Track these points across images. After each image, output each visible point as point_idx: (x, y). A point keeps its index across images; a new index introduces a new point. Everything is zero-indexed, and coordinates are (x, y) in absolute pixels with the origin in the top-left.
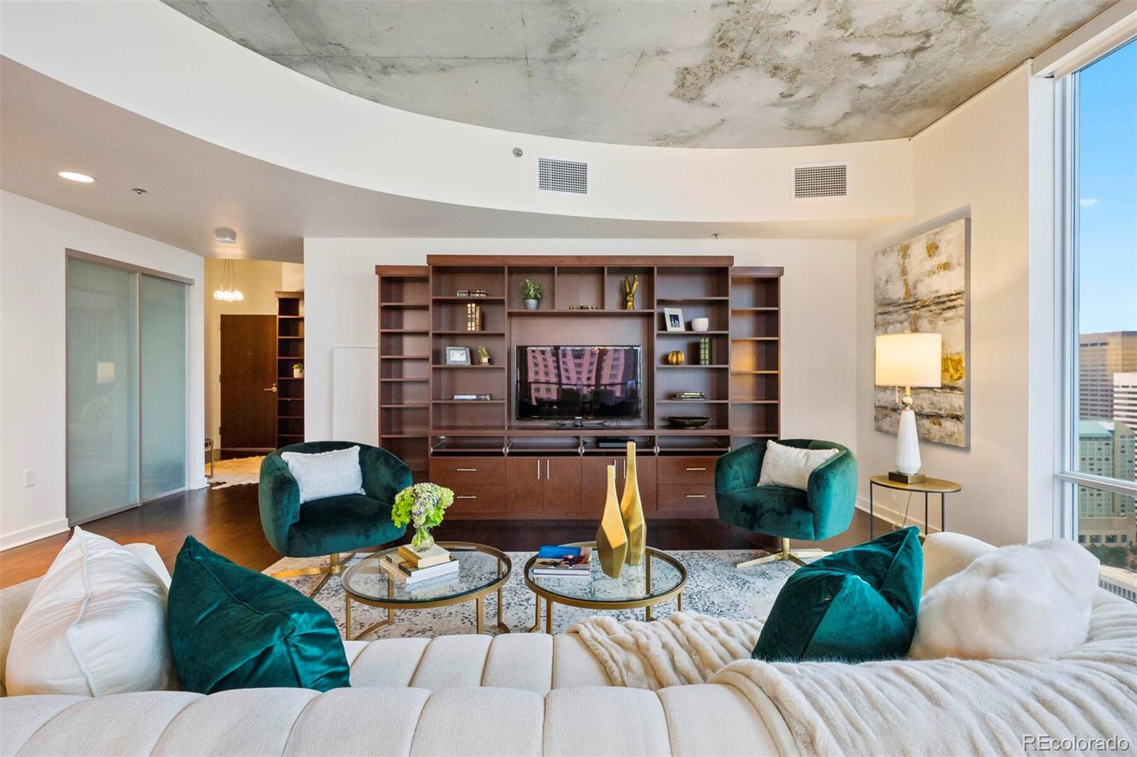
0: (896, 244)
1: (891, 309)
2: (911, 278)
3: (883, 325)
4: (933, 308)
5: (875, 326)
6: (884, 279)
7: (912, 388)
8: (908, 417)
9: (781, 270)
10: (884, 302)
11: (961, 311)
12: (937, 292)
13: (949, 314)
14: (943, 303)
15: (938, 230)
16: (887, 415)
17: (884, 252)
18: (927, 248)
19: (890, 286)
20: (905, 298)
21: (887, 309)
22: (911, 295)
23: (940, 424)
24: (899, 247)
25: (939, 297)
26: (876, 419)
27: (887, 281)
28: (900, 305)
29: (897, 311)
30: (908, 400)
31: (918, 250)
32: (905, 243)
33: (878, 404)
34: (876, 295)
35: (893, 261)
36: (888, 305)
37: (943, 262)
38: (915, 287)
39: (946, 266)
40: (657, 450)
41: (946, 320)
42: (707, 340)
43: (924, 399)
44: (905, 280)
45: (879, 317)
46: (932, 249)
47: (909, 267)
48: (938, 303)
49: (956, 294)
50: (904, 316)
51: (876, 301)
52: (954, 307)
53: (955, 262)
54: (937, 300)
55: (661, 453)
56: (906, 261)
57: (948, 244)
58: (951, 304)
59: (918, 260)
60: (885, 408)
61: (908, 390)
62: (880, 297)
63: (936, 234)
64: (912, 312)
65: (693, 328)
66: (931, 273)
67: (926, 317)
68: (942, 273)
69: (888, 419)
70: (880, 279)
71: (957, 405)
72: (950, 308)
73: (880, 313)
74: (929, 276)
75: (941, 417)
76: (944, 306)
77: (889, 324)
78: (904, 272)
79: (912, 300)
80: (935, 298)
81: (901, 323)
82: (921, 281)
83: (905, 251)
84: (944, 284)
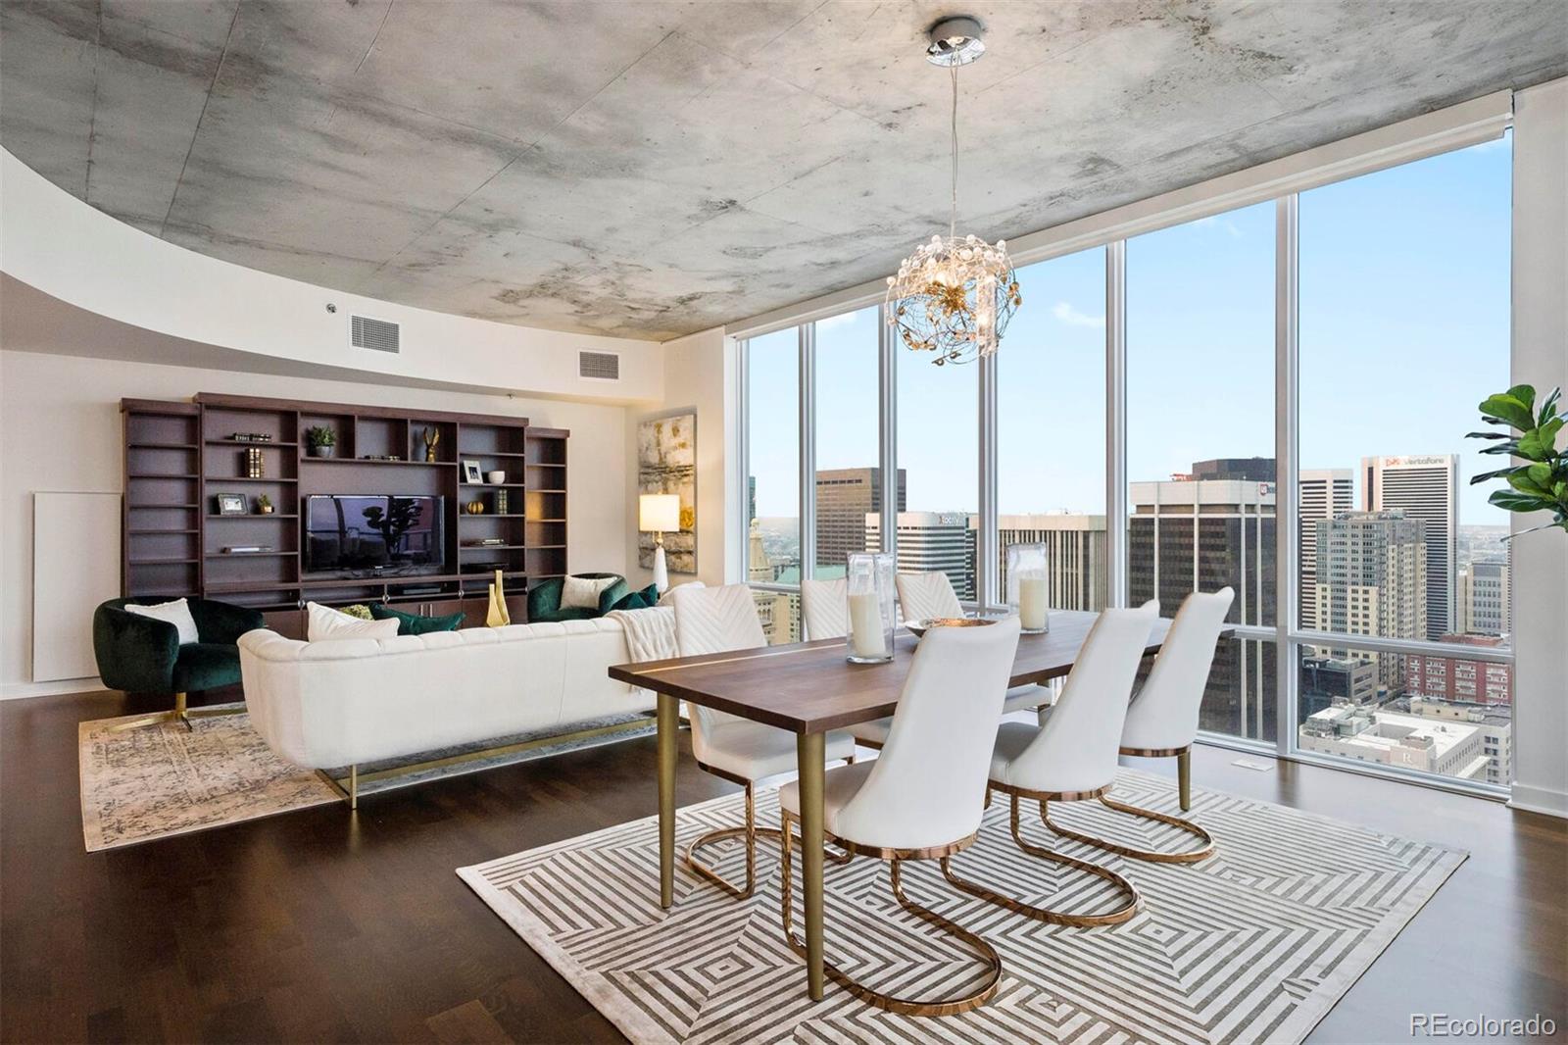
0: (653, 421)
1: (650, 471)
2: (663, 449)
3: (645, 484)
4: (676, 474)
5: (640, 484)
6: (645, 445)
7: (663, 533)
8: (660, 553)
9: (567, 433)
10: (645, 464)
11: (692, 478)
12: (678, 462)
13: (685, 479)
14: (682, 471)
15: (679, 418)
16: (647, 554)
17: (645, 425)
18: (672, 429)
19: (649, 452)
20: (659, 464)
21: (647, 470)
22: (663, 462)
23: (681, 558)
24: (655, 423)
25: (679, 466)
26: (640, 558)
27: (647, 449)
28: (656, 468)
29: (653, 473)
30: (660, 541)
31: (667, 429)
32: (659, 421)
33: (641, 546)
34: (639, 458)
35: (651, 433)
36: (648, 467)
37: (682, 442)
38: (665, 457)
39: (683, 445)
40: (461, 593)
41: (683, 484)
42: (505, 492)
43: (671, 540)
44: (659, 450)
45: (642, 477)
46: (676, 431)
47: (661, 441)
48: (679, 471)
49: (689, 466)
50: (658, 478)
51: (639, 463)
52: (688, 475)
53: (688, 443)
54: (678, 469)
55: (465, 597)
56: (660, 436)
57: (684, 429)
58: (686, 473)
59: (667, 437)
60: (646, 548)
61: (660, 534)
62: (642, 460)
63: (679, 420)
64: (664, 475)
65: (491, 480)
66: (675, 448)
67: (671, 480)
68: (681, 450)
69: (647, 556)
70: (642, 446)
71: (689, 544)
72: (686, 475)
73: (643, 474)
74: (674, 450)
75: (681, 552)
76: (682, 474)
77: (649, 482)
78: (658, 444)
79: (663, 466)
80: (677, 466)
81: (657, 482)
82: (669, 453)
83: (659, 427)
84: (682, 457)
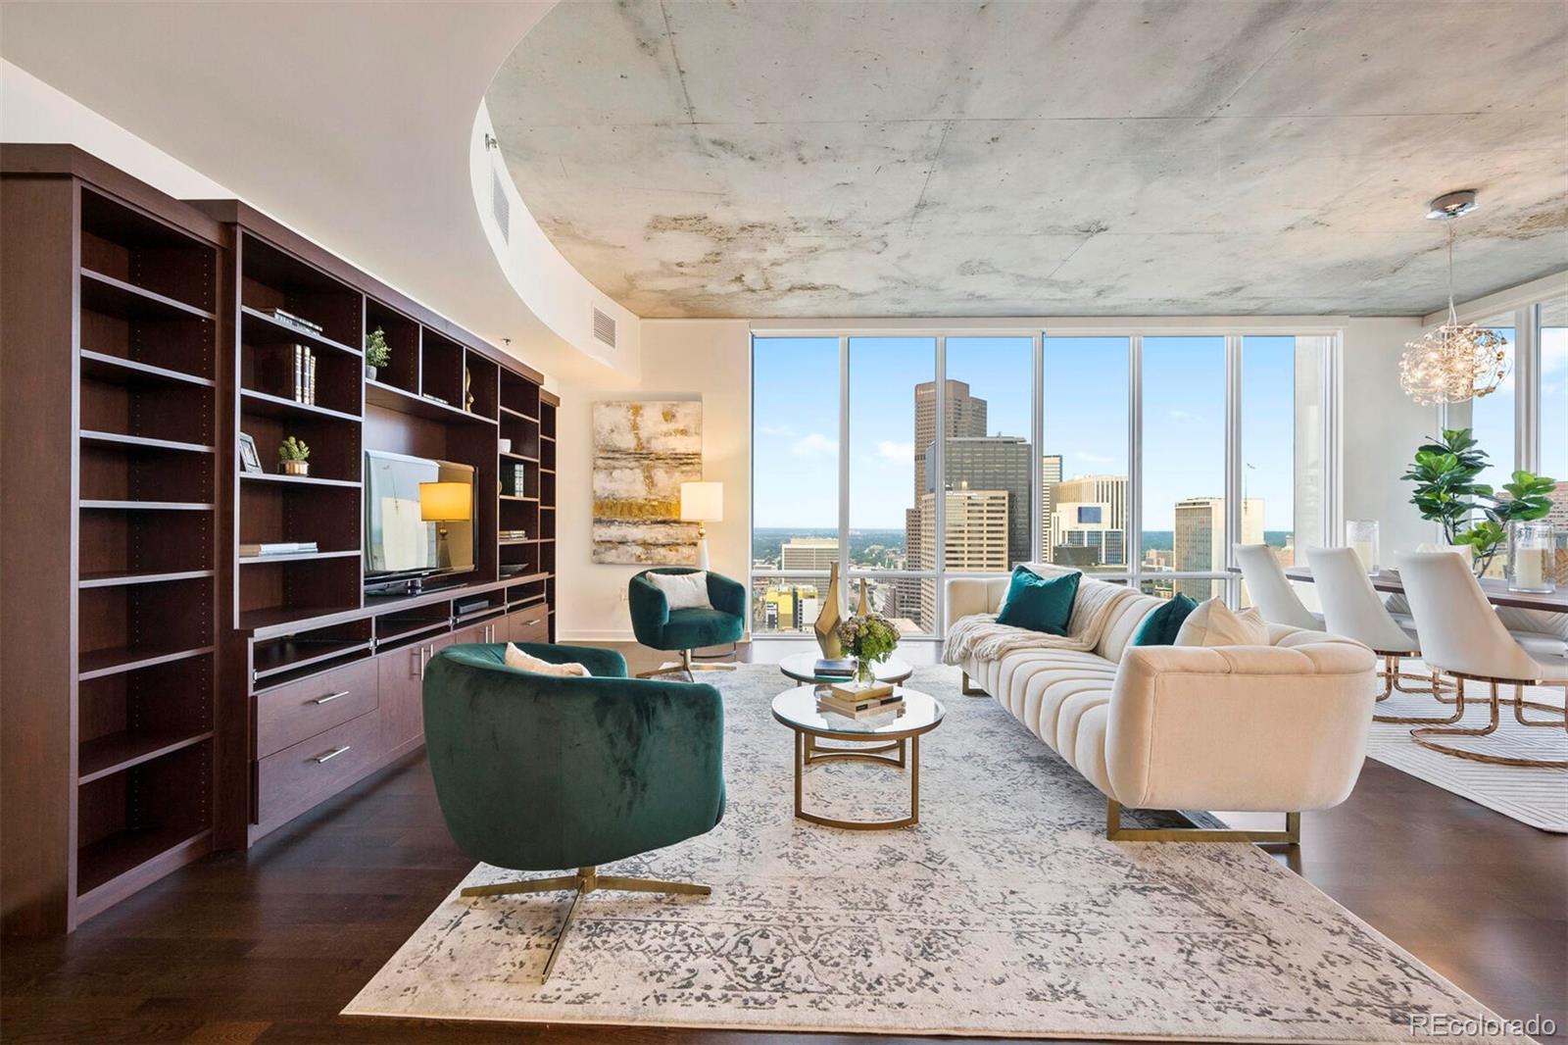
0: (625, 401)
1: (617, 455)
2: (644, 434)
3: (606, 469)
4: (669, 461)
5: (594, 469)
6: (607, 427)
9: (559, 400)
10: (608, 448)
11: (697, 467)
12: (674, 450)
13: (686, 468)
14: (681, 459)
15: (675, 403)
16: (611, 549)
17: (608, 405)
18: (663, 414)
19: (615, 435)
20: (635, 450)
21: (611, 455)
22: (643, 448)
23: (677, 551)
24: (628, 404)
25: (676, 454)
27: (612, 431)
28: (630, 454)
29: (625, 459)
31: (652, 413)
32: (638, 404)
33: (598, 539)
34: (594, 440)
35: (621, 416)
36: (613, 451)
37: (682, 428)
38: (648, 442)
39: (684, 432)
41: (683, 472)
43: (664, 531)
44: (636, 434)
45: (600, 462)
46: (669, 416)
47: (640, 424)
48: (675, 458)
49: (694, 455)
50: (633, 464)
51: (595, 446)
52: (691, 463)
53: (692, 430)
54: (673, 456)
56: (638, 419)
57: (686, 415)
58: (690, 461)
59: (651, 421)
60: (609, 542)
62: (602, 443)
63: (672, 405)
64: (646, 462)
66: (667, 434)
67: (661, 468)
68: (679, 436)
69: (613, 551)
70: (602, 428)
71: (694, 535)
72: (687, 464)
73: (602, 458)
74: (665, 436)
75: (678, 544)
76: (681, 462)
77: (614, 468)
78: (635, 427)
79: (645, 451)
80: (672, 454)
81: (631, 469)
82: (656, 438)
83: (637, 410)
84: (681, 445)
